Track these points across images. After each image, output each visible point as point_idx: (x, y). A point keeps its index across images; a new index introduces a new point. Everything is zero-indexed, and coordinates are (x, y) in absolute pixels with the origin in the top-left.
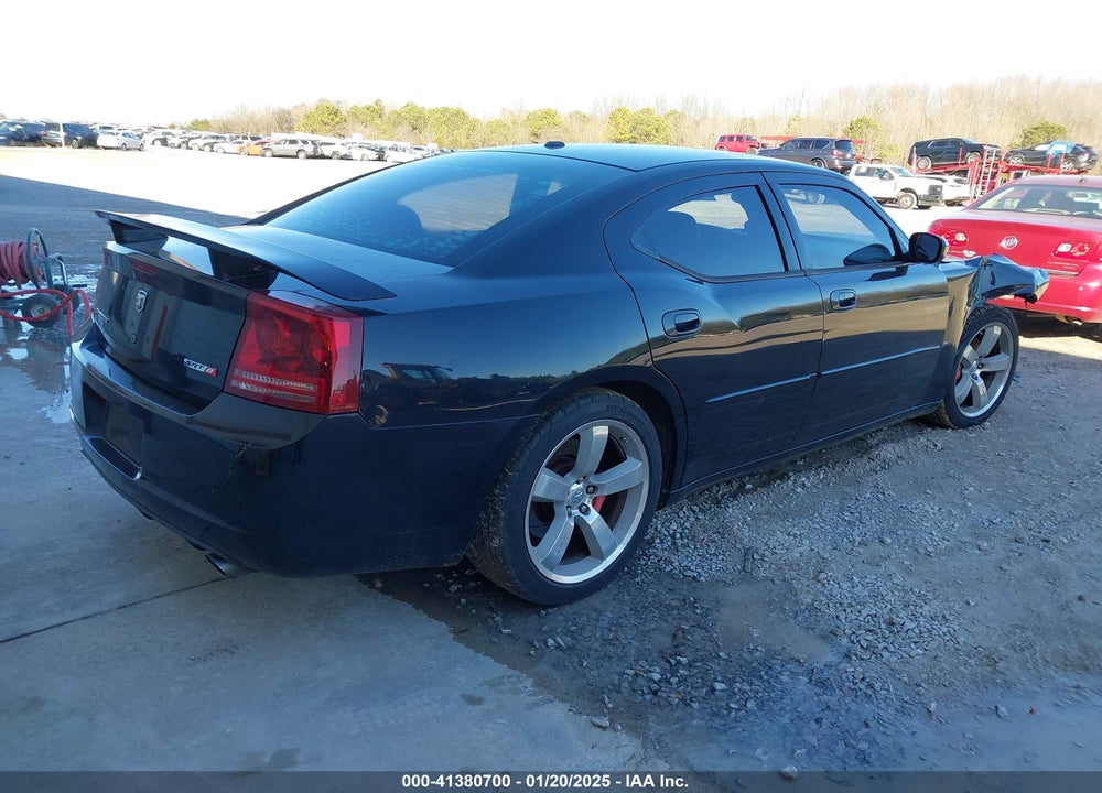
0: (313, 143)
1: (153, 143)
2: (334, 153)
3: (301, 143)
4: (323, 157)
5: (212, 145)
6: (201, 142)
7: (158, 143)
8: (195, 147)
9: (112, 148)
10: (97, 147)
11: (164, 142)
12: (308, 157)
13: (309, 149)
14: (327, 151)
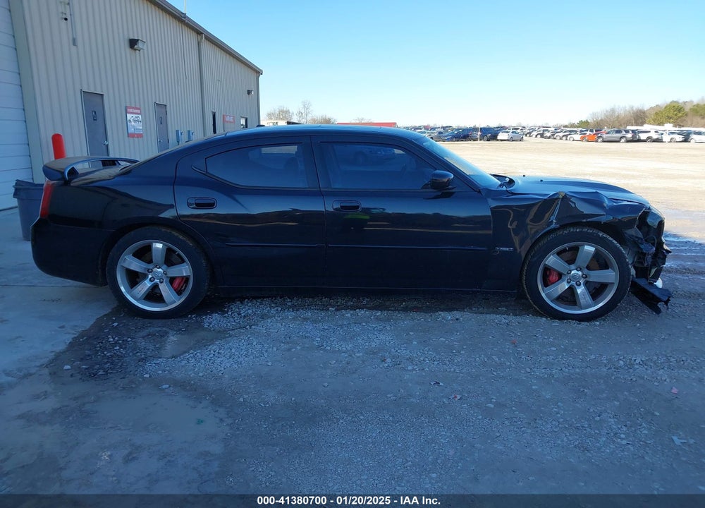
0: (633, 131)
1: (536, 136)
2: (648, 138)
3: (624, 133)
4: (639, 141)
5: (566, 136)
6: (561, 134)
7: (539, 136)
8: (558, 138)
9: (505, 140)
10: (497, 140)
11: (542, 135)
12: (628, 141)
13: (629, 136)
14: (643, 136)
